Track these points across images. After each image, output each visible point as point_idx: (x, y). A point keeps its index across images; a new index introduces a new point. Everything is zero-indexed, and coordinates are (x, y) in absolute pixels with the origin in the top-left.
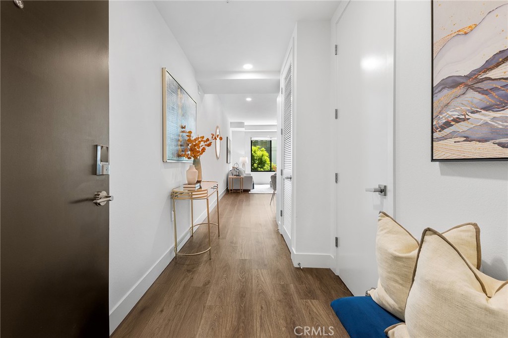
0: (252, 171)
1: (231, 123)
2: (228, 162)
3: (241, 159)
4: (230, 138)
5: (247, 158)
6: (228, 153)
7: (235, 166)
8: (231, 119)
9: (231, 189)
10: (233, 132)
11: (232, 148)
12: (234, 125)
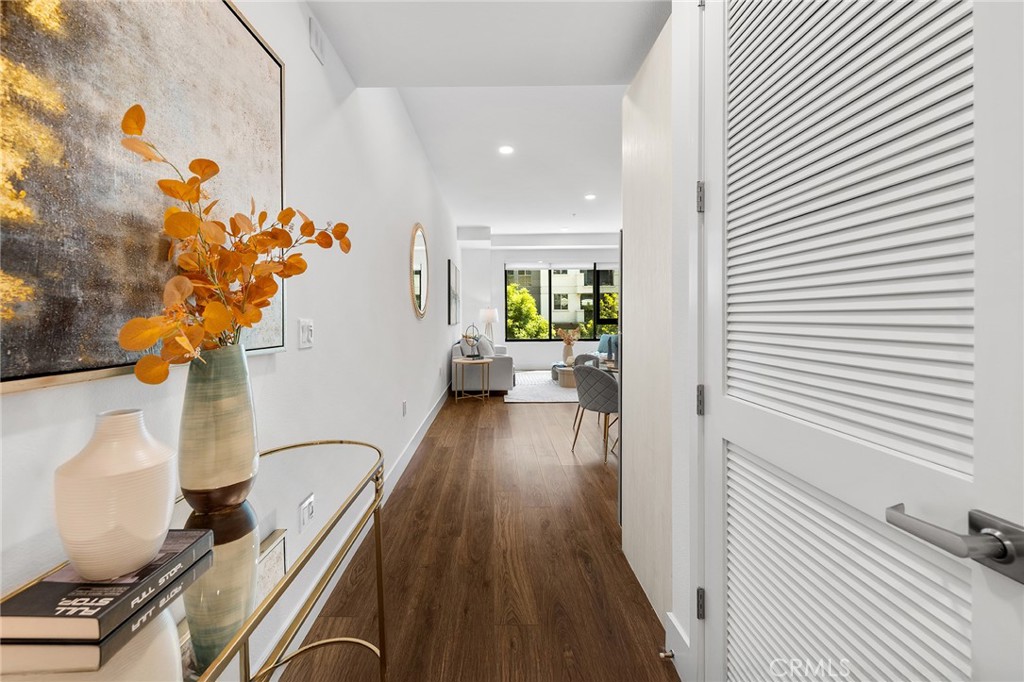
0: (506, 340)
1: (458, 228)
2: (452, 321)
3: (483, 313)
4: (457, 263)
5: (496, 310)
6: (453, 301)
7: (470, 334)
8: (458, 219)
9: (460, 388)
10: (463, 250)
11: (460, 286)
12: (466, 232)
